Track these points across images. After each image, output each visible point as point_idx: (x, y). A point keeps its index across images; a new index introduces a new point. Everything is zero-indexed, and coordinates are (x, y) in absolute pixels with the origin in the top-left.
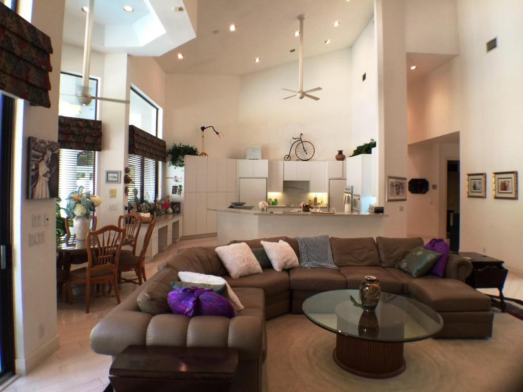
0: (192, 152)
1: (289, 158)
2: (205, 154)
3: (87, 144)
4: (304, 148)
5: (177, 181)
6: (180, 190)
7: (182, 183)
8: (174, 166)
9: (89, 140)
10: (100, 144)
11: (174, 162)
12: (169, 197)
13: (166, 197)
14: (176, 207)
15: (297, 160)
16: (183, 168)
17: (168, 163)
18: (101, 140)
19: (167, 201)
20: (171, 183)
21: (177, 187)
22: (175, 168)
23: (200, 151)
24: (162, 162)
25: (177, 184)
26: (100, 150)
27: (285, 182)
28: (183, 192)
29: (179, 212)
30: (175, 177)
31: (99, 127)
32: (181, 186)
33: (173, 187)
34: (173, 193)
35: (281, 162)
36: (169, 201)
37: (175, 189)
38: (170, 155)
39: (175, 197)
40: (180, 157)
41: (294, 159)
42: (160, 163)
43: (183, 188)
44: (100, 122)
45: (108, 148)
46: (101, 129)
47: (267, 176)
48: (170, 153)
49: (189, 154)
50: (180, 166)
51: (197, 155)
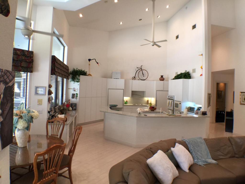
0: (84, 73)
1: (135, 78)
2: (91, 75)
3: (22, 67)
4: (143, 73)
5: (75, 91)
6: (77, 96)
7: (78, 92)
8: (74, 82)
9: (24, 64)
10: (32, 67)
11: (74, 79)
12: (69, 100)
13: (68, 100)
14: (74, 107)
15: (139, 80)
16: (79, 83)
17: (70, 80)
18: (32, 64)
19: (68, 103)
20: (71, 92)
21: (75, 94)
22: (74, 83)
23: (88, 73)
24: (66, 79)
25: (75, 93)
26: (31, 72)
27: (132, 91)
28: (78, 97)
29: (75, 109)
30: (74, 88)
31: (32, 56)
32: (77, 94)
33: (72, 94)
34: (72, 98)
35: (131, 81)
36: (69, 103)
37: (73, 96)
38: (71, 75)
39: (74, 101)
40: (77, 76)
41: (137, 79)
42: (65, 80)
43: (78, 95)
44: (32, 52)
45: (37, 71)
46: (33, 57)
47: (123, 88)
48: (71, 74)
49: (82, 75)
50: (77, 82)
51: (86, 75)
